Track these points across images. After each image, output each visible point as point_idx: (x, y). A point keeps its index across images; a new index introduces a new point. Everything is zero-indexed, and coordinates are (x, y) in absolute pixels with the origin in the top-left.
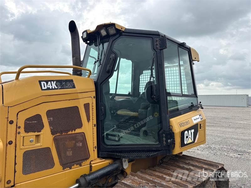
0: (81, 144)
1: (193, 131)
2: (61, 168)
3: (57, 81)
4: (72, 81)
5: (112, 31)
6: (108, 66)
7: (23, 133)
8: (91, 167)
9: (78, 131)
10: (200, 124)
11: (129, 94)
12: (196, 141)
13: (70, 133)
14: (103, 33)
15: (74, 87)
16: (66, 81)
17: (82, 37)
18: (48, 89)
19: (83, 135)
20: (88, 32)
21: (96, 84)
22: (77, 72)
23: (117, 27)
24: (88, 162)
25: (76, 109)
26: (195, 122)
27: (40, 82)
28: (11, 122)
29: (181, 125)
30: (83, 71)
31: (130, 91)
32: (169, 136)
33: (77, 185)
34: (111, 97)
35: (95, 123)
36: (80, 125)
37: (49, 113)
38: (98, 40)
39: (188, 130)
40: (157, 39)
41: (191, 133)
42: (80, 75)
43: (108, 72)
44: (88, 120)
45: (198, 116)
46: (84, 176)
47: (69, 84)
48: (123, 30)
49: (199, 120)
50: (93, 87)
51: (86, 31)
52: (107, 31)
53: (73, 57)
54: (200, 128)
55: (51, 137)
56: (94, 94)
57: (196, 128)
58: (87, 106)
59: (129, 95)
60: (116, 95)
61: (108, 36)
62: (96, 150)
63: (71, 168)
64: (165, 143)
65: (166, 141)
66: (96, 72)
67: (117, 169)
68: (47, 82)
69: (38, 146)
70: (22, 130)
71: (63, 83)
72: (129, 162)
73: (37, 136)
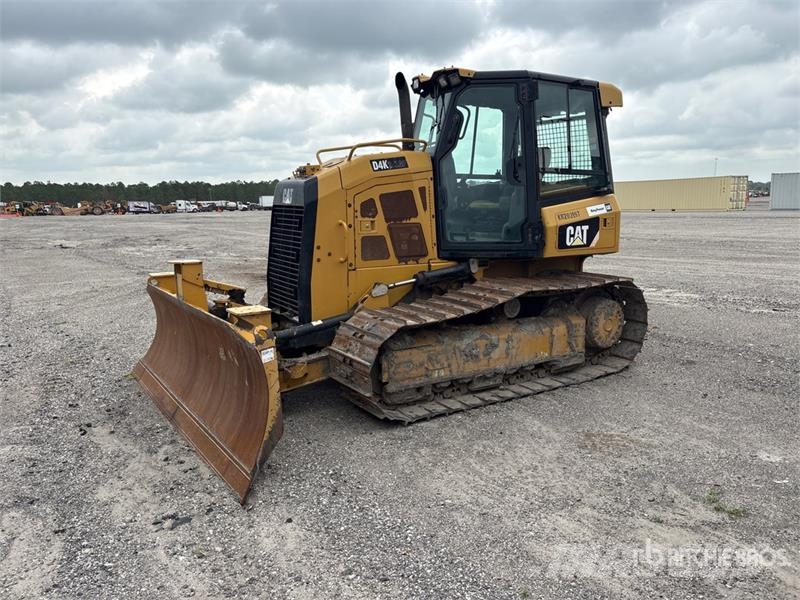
0: (417, 238)
1: (586, 228)
2: (396, 261)
3: (389, 160)
4: (404, 158)
5: (455, 80)
6: (450, 133)
7: (360, 218)
8: (430, 266)
9: (413, 220)
10: (605, 220)
11: (498, 173)
12: (593, 245)
13: (404, 222)
14: (443, 82)
15: (407, 166)
16: (398, 159)
17: (412, 86)
18: (380, 169)
19: (419, 226)
20: (422, 80)
21: (433, 160)
22: (409, 146)
23: (462, 75)
24: (426, 259)
25: (410, 193)
26: (591, 215)
27: (371, 162)
28: (350, 206)
29: (560, 217)
30: (415, 144)
31: (500, 168)
32: (537, 232)
33: (414, 280)
34: (459, 180)
35: (433, 213)
36: (416, 215)
37: (382, 197)
38: (436, 92)
39: (574, 225)
40: (525, 85)
41: (582, 231)
42: (412, 149)
43: (450, 142)
44: (425, 209)
45: (603, 206)
46: (422, 272)
47: (401, 163)
48: (471, 76)
49: (605, 211)
50: (429, 166)
51: (417, 78)
52: (448, 81)
53: (402, 123)
54: (605, 226)
55: (385, 225)
56: (431, 174)
57: (594, 224)
58: (422, 190)
59: (497, 176)
60: (471, 176)
61: (449, 88)
62: (435, 248)
63: (406, 264)
64: (530, 240)
65: (533, 237)
66: (434, 140)
67: (462, 271)
68: (378, 161)
69: (373, 233)
70: (358, 214)
71: (395, 162)
72: (479, 266)
73: (372, 222)
